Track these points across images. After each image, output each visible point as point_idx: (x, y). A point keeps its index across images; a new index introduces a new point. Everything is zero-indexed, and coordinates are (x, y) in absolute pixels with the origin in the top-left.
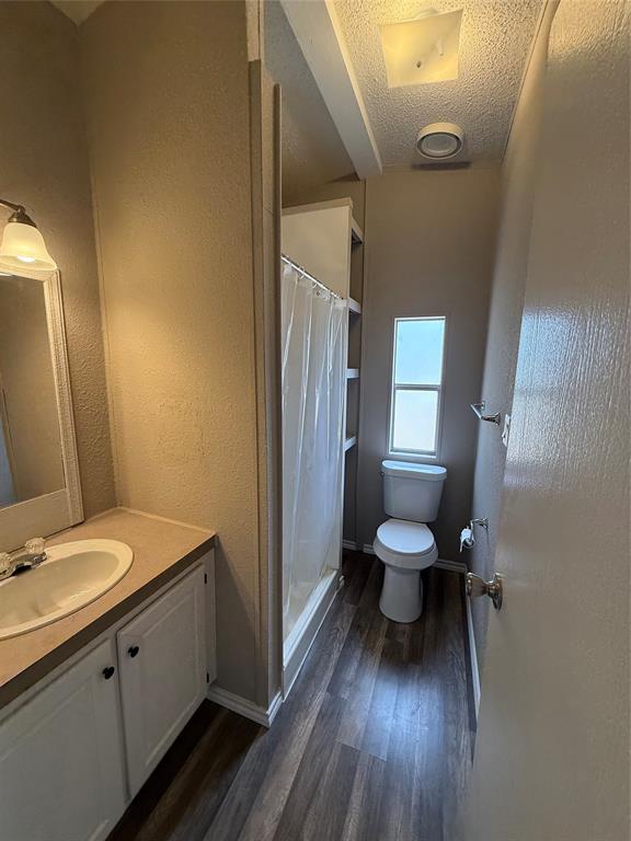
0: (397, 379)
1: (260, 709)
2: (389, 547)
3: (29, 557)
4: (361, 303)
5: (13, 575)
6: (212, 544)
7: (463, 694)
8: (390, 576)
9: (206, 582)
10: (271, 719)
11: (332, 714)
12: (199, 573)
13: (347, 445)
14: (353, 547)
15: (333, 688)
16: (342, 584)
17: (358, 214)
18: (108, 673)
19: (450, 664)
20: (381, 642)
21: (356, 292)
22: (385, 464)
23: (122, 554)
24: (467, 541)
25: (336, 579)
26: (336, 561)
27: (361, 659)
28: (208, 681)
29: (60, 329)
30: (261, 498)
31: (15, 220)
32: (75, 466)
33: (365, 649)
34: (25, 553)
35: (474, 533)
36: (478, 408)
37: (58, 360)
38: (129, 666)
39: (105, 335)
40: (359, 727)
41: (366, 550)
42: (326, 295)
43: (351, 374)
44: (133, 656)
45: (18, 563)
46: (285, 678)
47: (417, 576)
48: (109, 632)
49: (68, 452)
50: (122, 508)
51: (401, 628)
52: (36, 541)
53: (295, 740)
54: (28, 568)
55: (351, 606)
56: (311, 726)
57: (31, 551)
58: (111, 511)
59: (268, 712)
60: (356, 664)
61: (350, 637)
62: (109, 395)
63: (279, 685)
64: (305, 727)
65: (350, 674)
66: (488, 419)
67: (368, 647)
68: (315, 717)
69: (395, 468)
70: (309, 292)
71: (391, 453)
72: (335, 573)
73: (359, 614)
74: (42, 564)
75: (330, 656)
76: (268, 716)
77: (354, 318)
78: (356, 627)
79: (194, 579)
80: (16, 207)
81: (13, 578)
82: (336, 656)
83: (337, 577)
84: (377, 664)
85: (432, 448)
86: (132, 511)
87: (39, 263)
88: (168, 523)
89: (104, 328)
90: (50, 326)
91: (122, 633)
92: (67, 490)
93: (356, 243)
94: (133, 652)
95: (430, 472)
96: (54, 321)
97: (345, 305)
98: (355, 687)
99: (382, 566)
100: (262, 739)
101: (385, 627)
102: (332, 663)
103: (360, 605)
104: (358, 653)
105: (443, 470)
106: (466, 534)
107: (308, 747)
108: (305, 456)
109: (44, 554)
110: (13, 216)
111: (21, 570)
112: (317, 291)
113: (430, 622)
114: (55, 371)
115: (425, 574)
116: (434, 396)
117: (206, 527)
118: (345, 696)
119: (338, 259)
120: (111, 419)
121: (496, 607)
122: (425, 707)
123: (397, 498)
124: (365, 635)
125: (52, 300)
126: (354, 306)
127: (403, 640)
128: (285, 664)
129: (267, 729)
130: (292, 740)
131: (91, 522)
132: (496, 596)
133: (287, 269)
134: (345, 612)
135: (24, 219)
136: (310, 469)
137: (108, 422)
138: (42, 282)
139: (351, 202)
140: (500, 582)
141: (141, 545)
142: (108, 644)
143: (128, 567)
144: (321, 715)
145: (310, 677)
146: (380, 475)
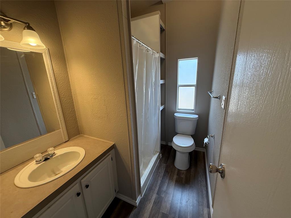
0: (180, 83)
1: (134, 201)
2: (177, 144)
3: (49, 155)
4: (165, 54)
5: (44, 161)
6: (113, 147)
7: (205, 195)
8: (178, 155)
9: (112, 160)
10: (137, 204)
11: (159, 202)
12: (110, 157)
13: (161, 108)
14: (165, 144)
15: (159, 193)
16: (161, 157)
17: (163, 18)
18: (78, 194)
19: (200, 184)
20: (175, 177)
21: (163, 50)
22: (175, 114)
23: (82, 152)
24: (207, 143)
25: (159, 156)
26: (159, 149)
27: (168, 183)
28: (115, 192)
29: (51, 72)
30: (129, 131)
31: (26, 28)
32: (63, 121)
33: (169, 179)
34: (47, 153)
35: (209, 140)
36: (211, 93)
37: (52, 83)
38: (86, 191)
39: (69, 72)
40: (168, 207)
41: (169, 145)
42: (151, 52)
43: (162, 82)
44: (87, 188)
45: (45, 157)
46: (142, 190)
47: (187, 155)
48: (78, 181)
49: (60, 117)
50: (82, 135)
51: (182, 172)
52: (51, 149)
53: (146, 211)
54: (49, 159)
55: (165, 164)
56: (151, 206)
57: (50, 152)
58: (78, 136)
59: (136, 202)
60: (166, 184)
61: (164, 175)
62: (73, 95)
63: (140, 193)
64: (150, 206)
65: (164, 188)
66: (215, 98)
67: (171, 179)
68: (153, 203)
69: (179, 116)
70: (144, 51)
71: (177, 110)
72: (158, 153)
73: (167, 167)
74: (53, 157)
75: (157, 182)
76: (136, 203)
77: (162, 60)
78: (166, 172)
79: (108, 160)
80: (26, 23)
81: (44, 162)
82: (159, 182)
83: (159, 154)
84: (174, 185)
85: (193, 108)
86: (85, 136)
87: (38, 46)
88: (98, 140)
89: (68, 70)
90: (47, 70)
91: (82, 181)
92: (61, 130)
93: (162, 30)
94: (87, 186)
95: (192, 117)
96: (48, 69)
97: (158, 55)
98: (166, 193)
99: (175, 151)
100: (135, 210)
101: (176, 171)
102: (158, 184)
103: (167, 164)
104: (167, 181)
105: (197, 116)
106: (206, 140)
107: (151, 213)
108: (146, 114)
109: (54, 153)
110: (25, 27)
111: (46, 159)
112: (147, 50)
113: (193, 170)
114: (51, 87)
115: (190, 154)
116: (193, 88)
117: (111, 141)
118: (163, 196)
119: (155, 37)
120: (74, 104)
121: (222, 177)
122: (191, 200)
123: (180, 127)
124: (169, 175)
125: (47, 60)
126: (162, 55)
127: (183, 176)
128: (142, 186)
129: (137, 207)
130: (145, 211)
131: (71, 140)
132: (223, 174)
133: (135, 42)
134: (162, 166)
135: (29, 28)
136: (148, 118)
137: (74, 105)
138: (42, 54)
139: (160, 13)
140: (224, 168)
141: (88, 149)
142: (77, 185)
143: (83, 157)
144: (155, 203)
145: (150, 189)
146: (174, 119)
